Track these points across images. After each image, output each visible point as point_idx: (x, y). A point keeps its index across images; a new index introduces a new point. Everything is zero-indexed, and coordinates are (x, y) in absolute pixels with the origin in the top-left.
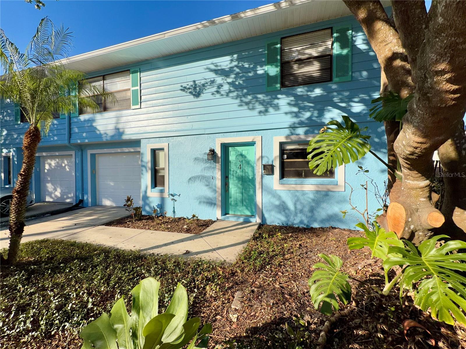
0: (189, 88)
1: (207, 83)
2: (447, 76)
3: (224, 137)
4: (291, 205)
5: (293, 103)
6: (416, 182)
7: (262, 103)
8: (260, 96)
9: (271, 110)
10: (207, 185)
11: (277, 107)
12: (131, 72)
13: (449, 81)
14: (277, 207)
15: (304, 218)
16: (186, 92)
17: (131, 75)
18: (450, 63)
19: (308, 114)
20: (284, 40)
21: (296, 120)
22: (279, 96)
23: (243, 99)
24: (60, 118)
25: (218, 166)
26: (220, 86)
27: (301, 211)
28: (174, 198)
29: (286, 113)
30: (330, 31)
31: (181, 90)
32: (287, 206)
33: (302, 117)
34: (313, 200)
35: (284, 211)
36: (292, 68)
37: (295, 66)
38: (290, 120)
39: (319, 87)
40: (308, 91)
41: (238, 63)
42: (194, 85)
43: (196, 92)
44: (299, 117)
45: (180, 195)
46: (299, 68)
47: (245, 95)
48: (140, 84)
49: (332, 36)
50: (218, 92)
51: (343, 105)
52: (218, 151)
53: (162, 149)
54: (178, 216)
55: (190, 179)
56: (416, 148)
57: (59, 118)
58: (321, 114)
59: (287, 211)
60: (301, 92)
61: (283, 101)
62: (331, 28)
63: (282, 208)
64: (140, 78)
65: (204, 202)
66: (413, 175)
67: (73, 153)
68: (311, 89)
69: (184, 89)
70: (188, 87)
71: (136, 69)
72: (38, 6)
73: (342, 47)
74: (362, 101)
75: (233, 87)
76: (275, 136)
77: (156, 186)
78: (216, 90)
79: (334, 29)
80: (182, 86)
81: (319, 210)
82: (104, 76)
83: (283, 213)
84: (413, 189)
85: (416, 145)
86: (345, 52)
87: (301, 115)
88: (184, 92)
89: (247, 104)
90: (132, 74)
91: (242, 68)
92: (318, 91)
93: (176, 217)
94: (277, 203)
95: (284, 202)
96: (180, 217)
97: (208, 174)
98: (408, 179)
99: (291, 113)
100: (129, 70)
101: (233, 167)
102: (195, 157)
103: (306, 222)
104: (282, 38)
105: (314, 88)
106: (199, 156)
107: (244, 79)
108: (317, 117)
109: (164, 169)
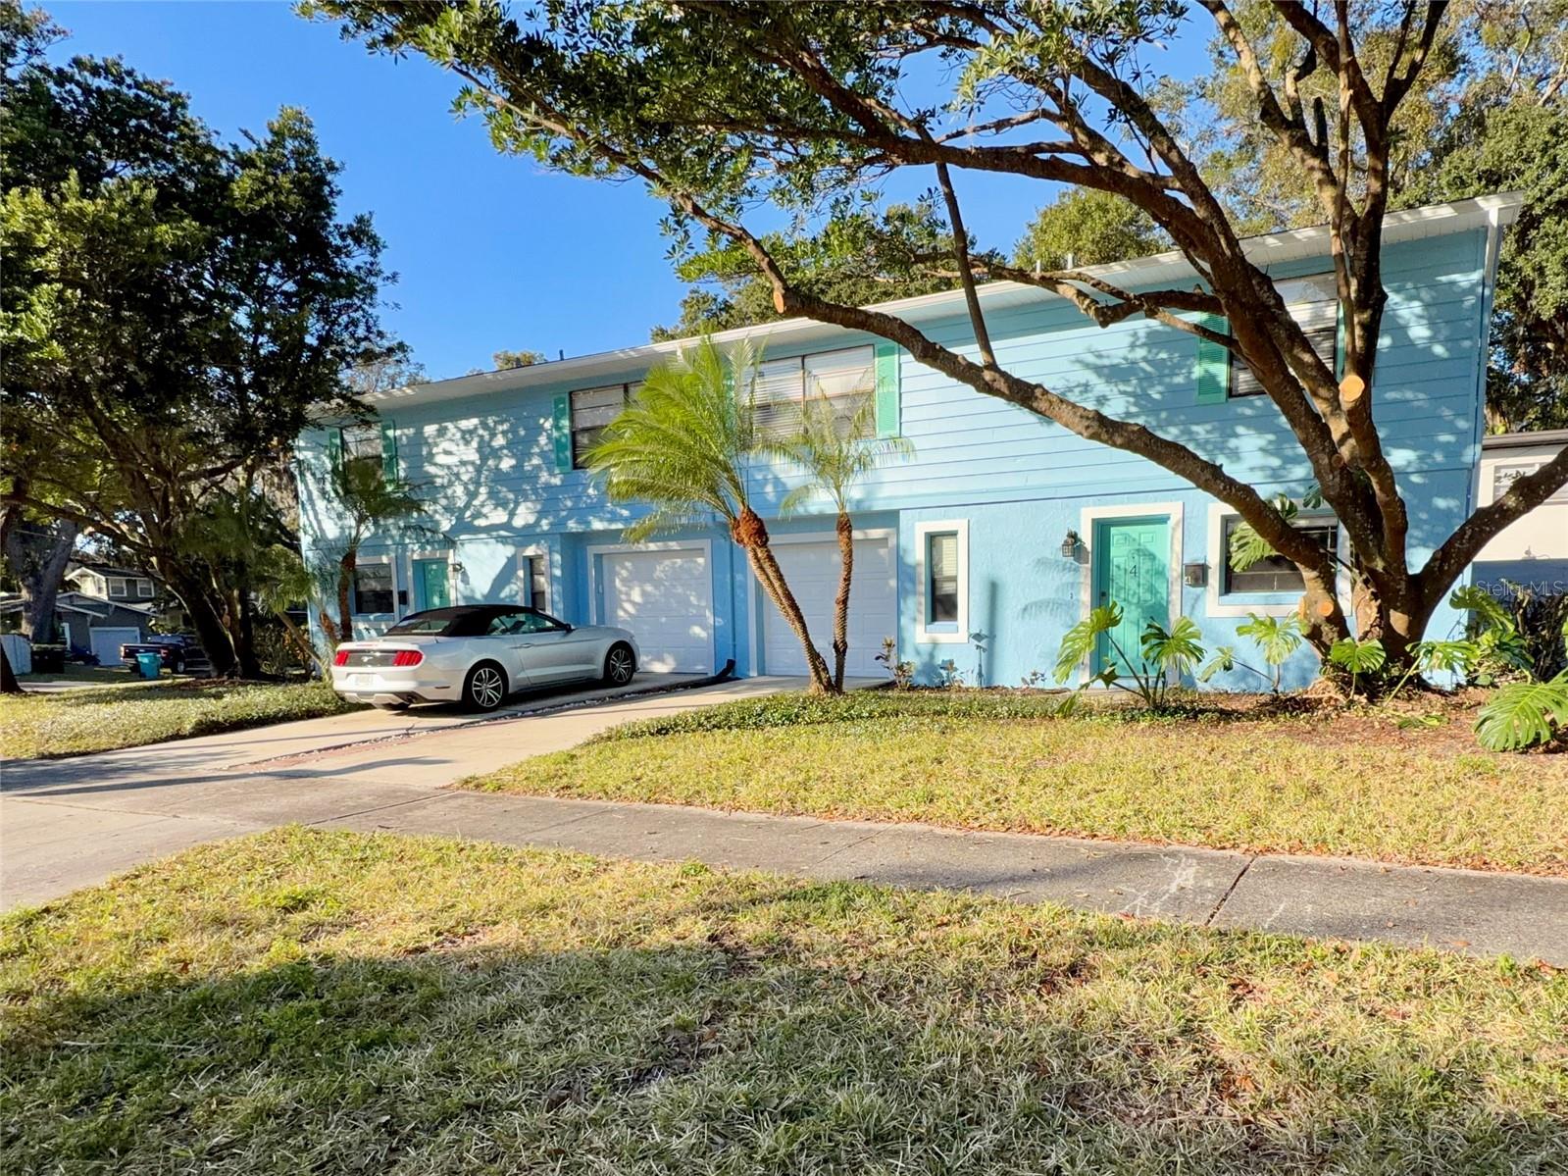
3: (1099, 506)
17: (875, 359)
25: (1086, 567)
28: (980, 644)
41: (1149, 352)
45: (994, 637)
52: (1086, 538)
53: (953, 534)
55: (1025, 609)
67: (706, 544)
71: (891, 345)
77: (934, 619)
82: (804, 357)
90: (879, 356)
93: (984, 686)
100: (872, 345)
102: (1037, 557)
106: (1045, 556)
109: (954, 579)
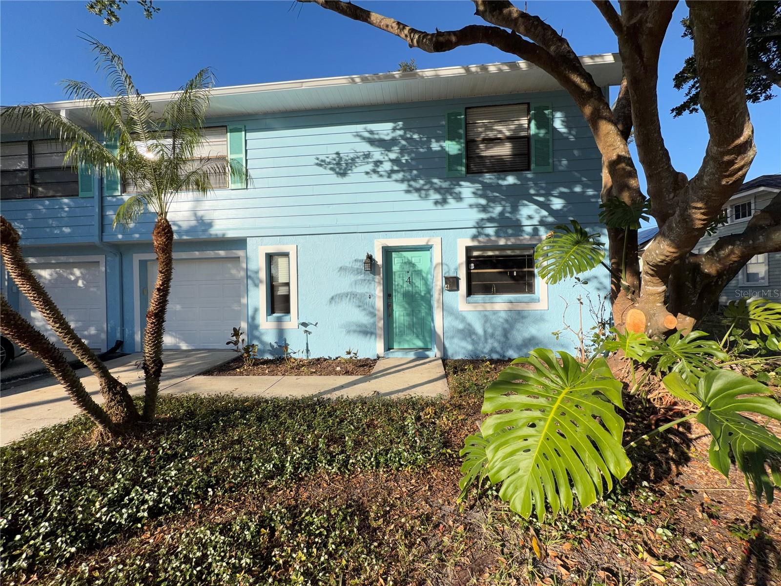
0: (329, 163)
1: (358, 157)
2: (702, 211)
3: (386, 238)
4: (479, 329)
5: (480, 192)
6: (655, 288)
7: (438, 190)
8: (435, 181)
9: (451, 200)
10: (359, 306)
11: (459, 198)
12: (228, 130)
13: (703, 214)
14: (461, 331)
15: (496, 345)
16: (325, 168)
17: (229, 134)
18: (706, 204)
19: (498, 209)
20: (468, 110)
21: (484, 216)
22: (462, 183)
23: (412, 183)
24: (80, 196)
25: (379, 278)
26: (378, 163)
27: (492, 335)
28: (307, 329)
29: (471, 206)
30: (526, 106)
31: (317, 164)
32: (474, 330)
33: (492, 212)
34: (507, 321)
35: (470, 336)
36: (478, 148)
37: (482, 146)
38: (476, 215)
39: (512, 175)
40: (499, 179)
41: (405, 133)
42: (337, 159)
43: (340, 169)
44: (489, 212)
45: (317, 324)
46: (487, 148)
47: (414, 179)
48: (246, 151)
49: (528, 113)
50: (375, 171)
51: (541, 199)
52: (379, 259)
53: (286, 255)
54: (314, 355)
55: (332, 298)
56: (667, 256)
57: (78, 195)
58: (515, 209)
59: (474, 337)
60: (490, 179)
61: (467, 190)
62: (528, 104)
63: (468, 333)
64: (246, 141)
65: (355, 331)
66: (654, 281)
67: (101, 258)
68: (502, 176)
69: (321, 164)
70: (328, 160)
71: (239, 127)
72: (109, 20)
73: (538, 127)
74: (561, 196)
75: (397, 166)
76: (460, 238)
77: (273, 312)
78: (373, 168)
79: (532, 106)
80: (318, 159)
81: (514, 332)
82: (175, 131)
83: (469, 339)
84: (652, 294)
85: (668, 254)
86: (542, 132)
87: (491, 209)
88: (321, 168)
89: (418, 190)
90: (230, 132)
91: (410, 140)
92: (511, 180)
93: (310, 358)
94: (461, 326)
95: (469, 325)
96: (317, 357)
97: (362, 289)
98: (648, 286)
99: (478, 206)
100: (226, 126)
101: (398, 281)
102: (340, 266)
103: (499, 349)
104: (467, 108)
105: (507, 176)
106: (347, 265)
107: (413, 155)
108: (510, 213)
109: (287, 284)
